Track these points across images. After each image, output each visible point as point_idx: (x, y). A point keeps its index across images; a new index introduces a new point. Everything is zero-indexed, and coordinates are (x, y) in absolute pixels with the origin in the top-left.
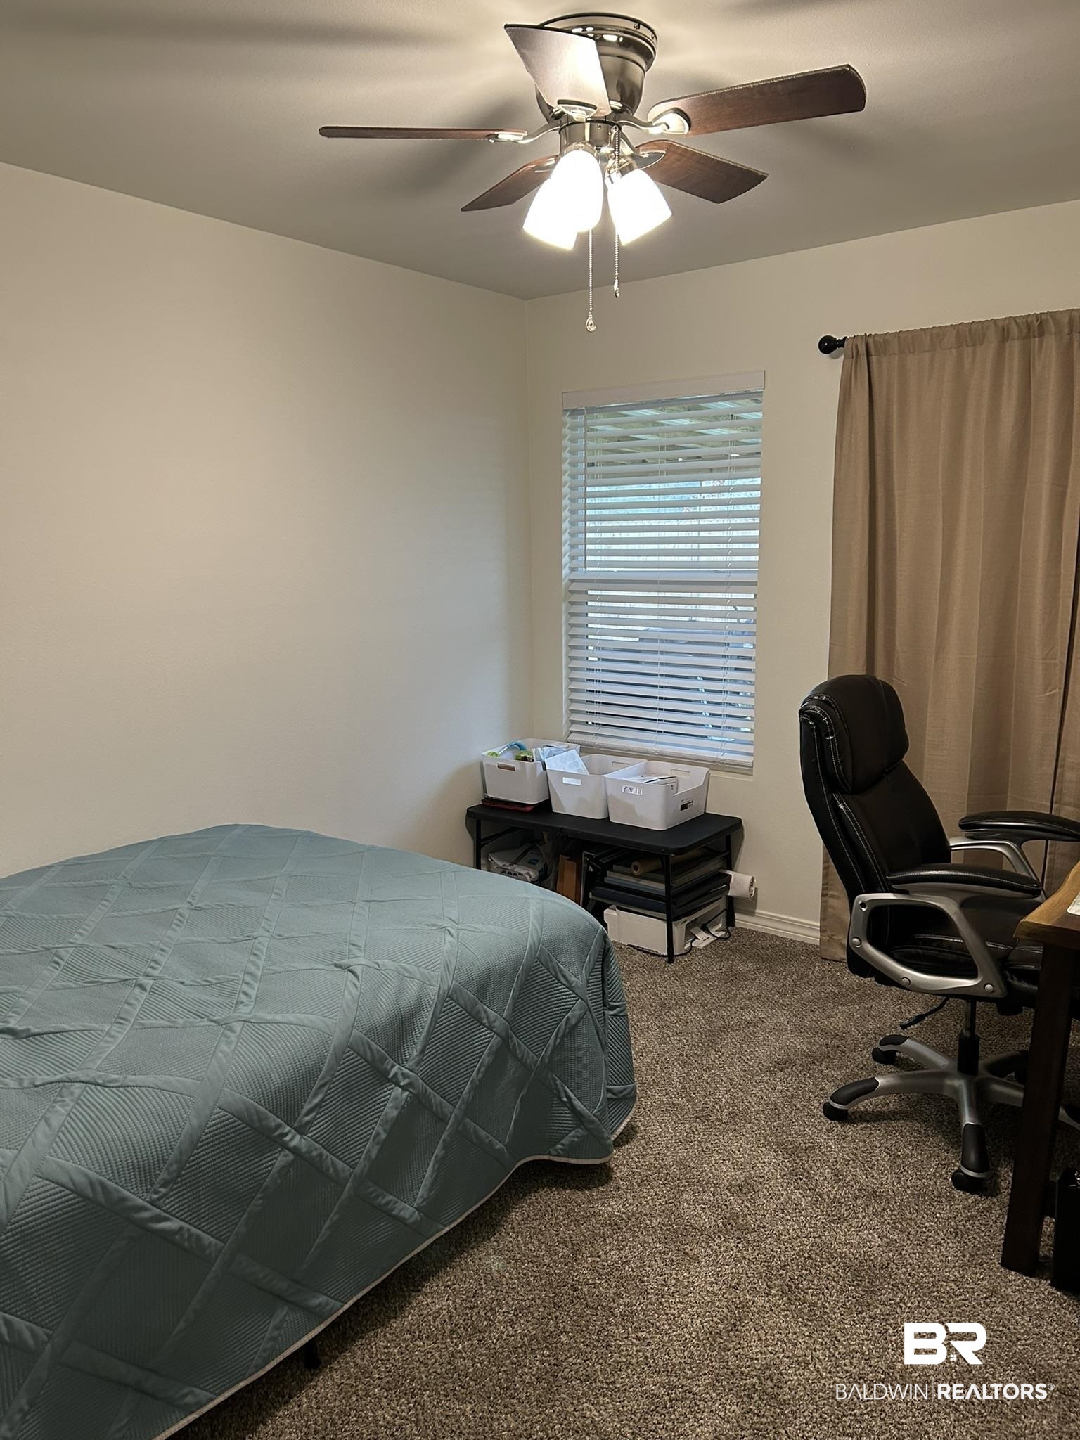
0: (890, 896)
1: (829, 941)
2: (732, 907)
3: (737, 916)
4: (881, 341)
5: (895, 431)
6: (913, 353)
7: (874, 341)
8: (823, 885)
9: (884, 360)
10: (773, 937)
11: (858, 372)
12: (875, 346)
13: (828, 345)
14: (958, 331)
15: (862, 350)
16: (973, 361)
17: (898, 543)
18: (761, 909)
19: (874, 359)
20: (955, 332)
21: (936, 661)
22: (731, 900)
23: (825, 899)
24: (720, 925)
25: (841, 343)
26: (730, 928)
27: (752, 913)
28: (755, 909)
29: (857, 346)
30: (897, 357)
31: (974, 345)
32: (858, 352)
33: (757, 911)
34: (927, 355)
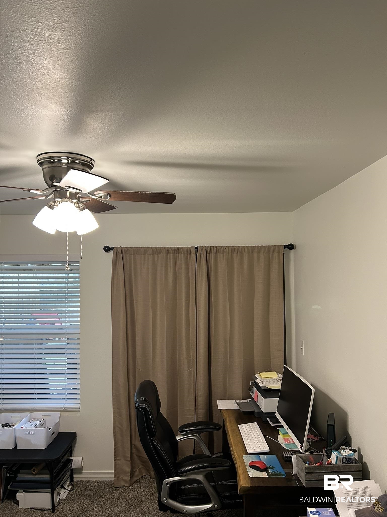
0: (178, 478)
1: (118, 479)
2: (72, 472)
3: (74, 476)
4: (127, 250)
5: (133, 280)
6: (138, 254)
7: (124, 250)
8: (115, 456)
9: (128, 256)
10: (92, 482)
11: (119, 260)
12: (125, 251)
13: (107, 249)
14: (153, 249)
15: (120, 252)
16: (158, 259)
17: (136, 319)
18: (85, 470)
19: (124, 255)
20: (152, 250)
21: (152, 362)
22: (72, 470)
23: (115, 461)
24: (68, 483)
25: (112, 249)
26: (72, 483)
27: (81, 473)
28: (82, 470)
29: (118, 250)
30: (132, 256)
31: (158, 254)
32: (118, 252)
33: (83, 471)
34: (143, 256)
